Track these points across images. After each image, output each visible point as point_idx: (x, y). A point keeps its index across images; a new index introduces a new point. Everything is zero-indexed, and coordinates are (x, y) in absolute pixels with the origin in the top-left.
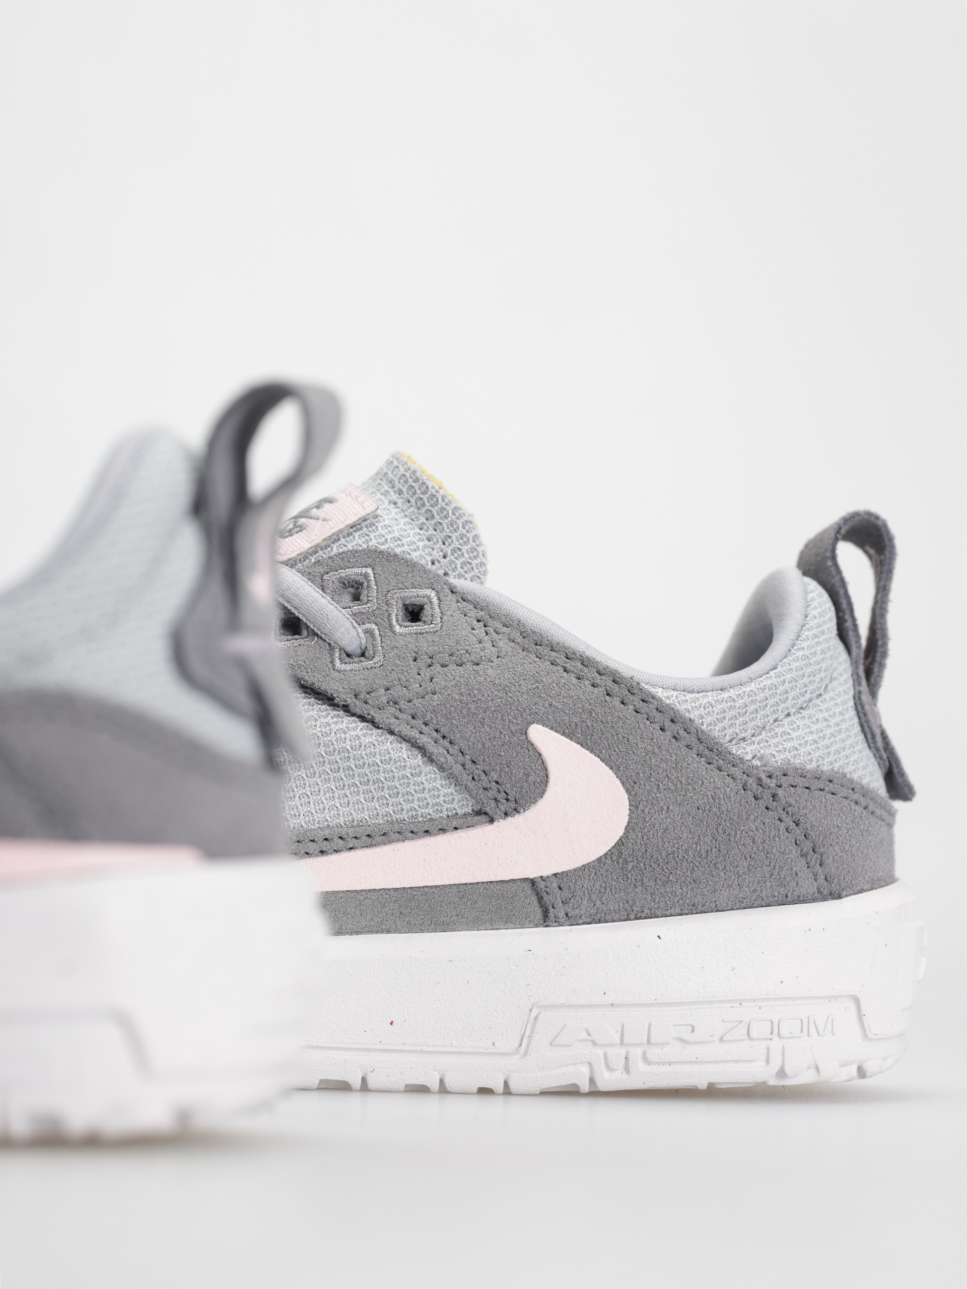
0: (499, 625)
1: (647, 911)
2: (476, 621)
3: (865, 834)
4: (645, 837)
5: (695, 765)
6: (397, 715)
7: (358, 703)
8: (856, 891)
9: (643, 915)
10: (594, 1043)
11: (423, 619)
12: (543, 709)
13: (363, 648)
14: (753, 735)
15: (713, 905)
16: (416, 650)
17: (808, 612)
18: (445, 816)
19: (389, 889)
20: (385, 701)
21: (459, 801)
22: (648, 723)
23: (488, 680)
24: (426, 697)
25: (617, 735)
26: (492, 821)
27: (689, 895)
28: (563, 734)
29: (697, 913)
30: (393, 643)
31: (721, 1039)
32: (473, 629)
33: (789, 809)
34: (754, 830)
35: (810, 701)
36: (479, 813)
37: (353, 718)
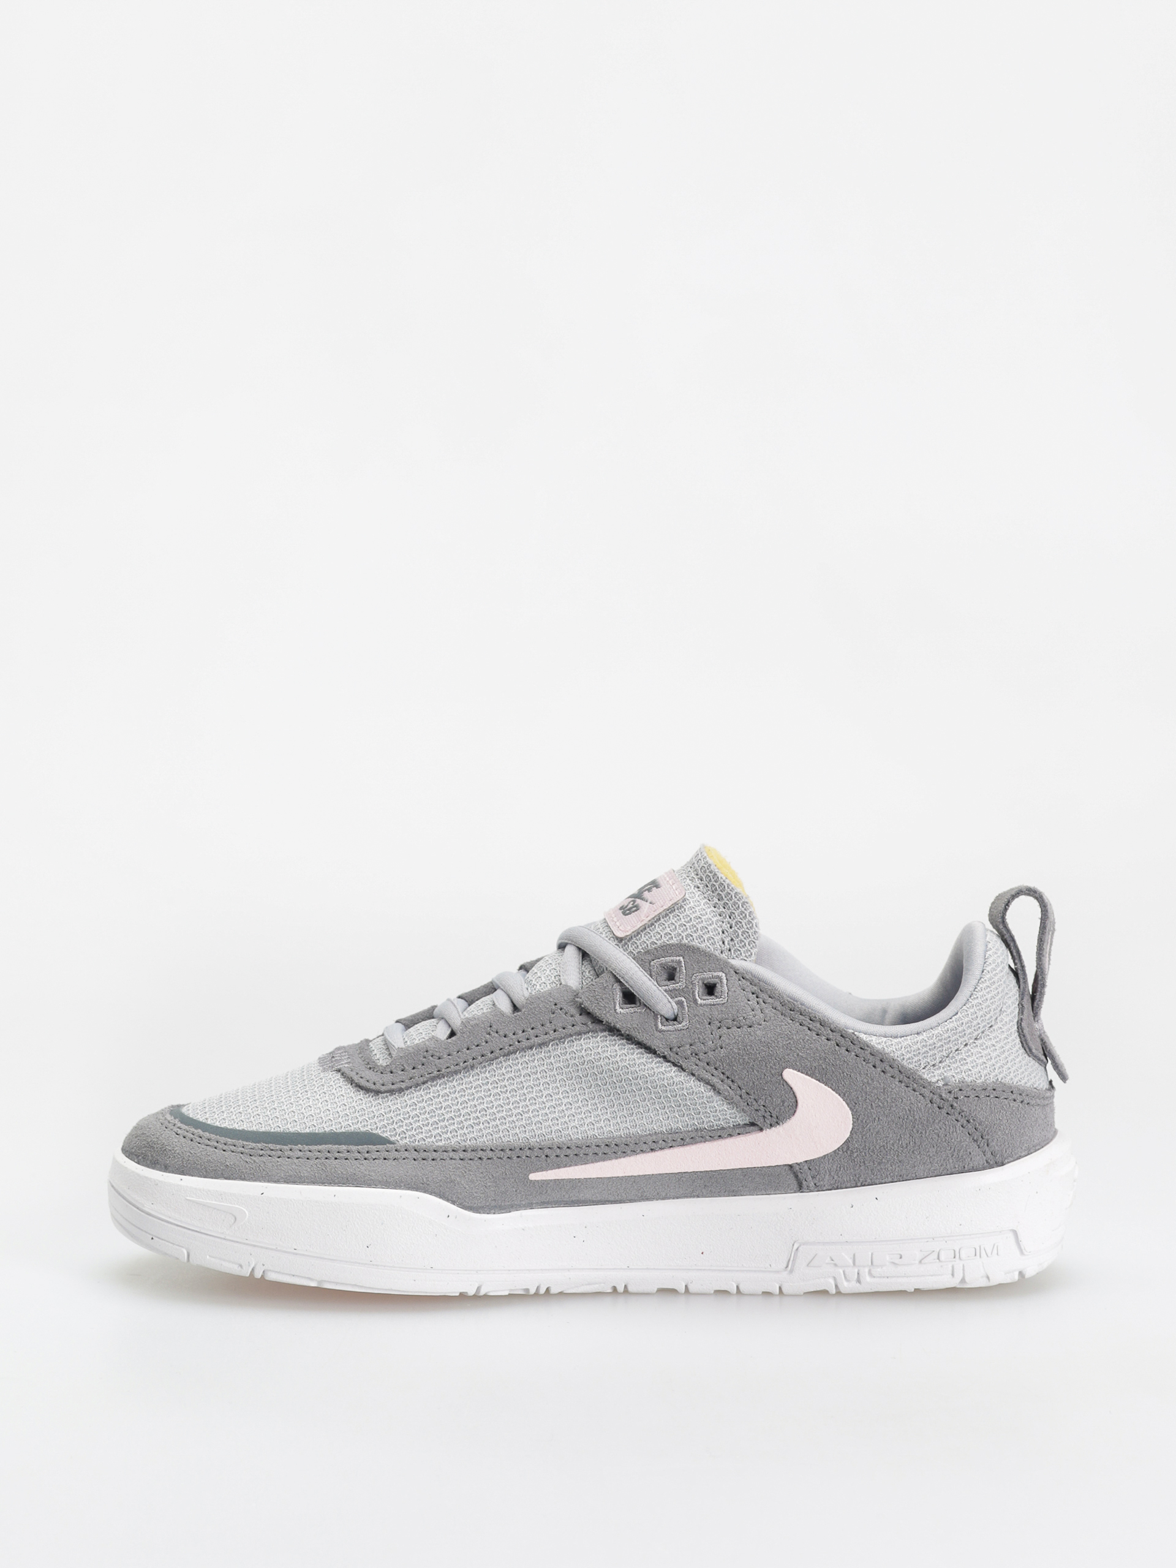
0: (766, 997)
1: (869, 1181)
2: (751, 994)
3: (1021, 1120)
4: (864, 1137)
5: (897, 1089)
6: (697, 1063)
7: (672, 1054)
8: (1015, 1158)
9: (867, 1184)
10: (836, 1265)
11: (716, 994)
12: (793, 1058)
13: (676, 1014)
14: (940, 1062)
15: (914, 1175)
16: (710, 1017)
17: (985, 968)
18: (732, 1126)
19: (697, 1172)
20: (689, 1054)
21: (740, 1117)
22: (864, 1063)
23: (757, 1039)
24: (716, 1050)
25: (843, 1073)
26: (761, 1130)
27: (897, 1170)
28: (807, 1074)
29: (903, 1181)
30: (695, 1011)
31: (920, 1262)
32: (749, 1000)
33: (963, 1114)
34: (939, 1128)
35: (983, 1032)
36: (752, 1124)
37: (669, 1064)
